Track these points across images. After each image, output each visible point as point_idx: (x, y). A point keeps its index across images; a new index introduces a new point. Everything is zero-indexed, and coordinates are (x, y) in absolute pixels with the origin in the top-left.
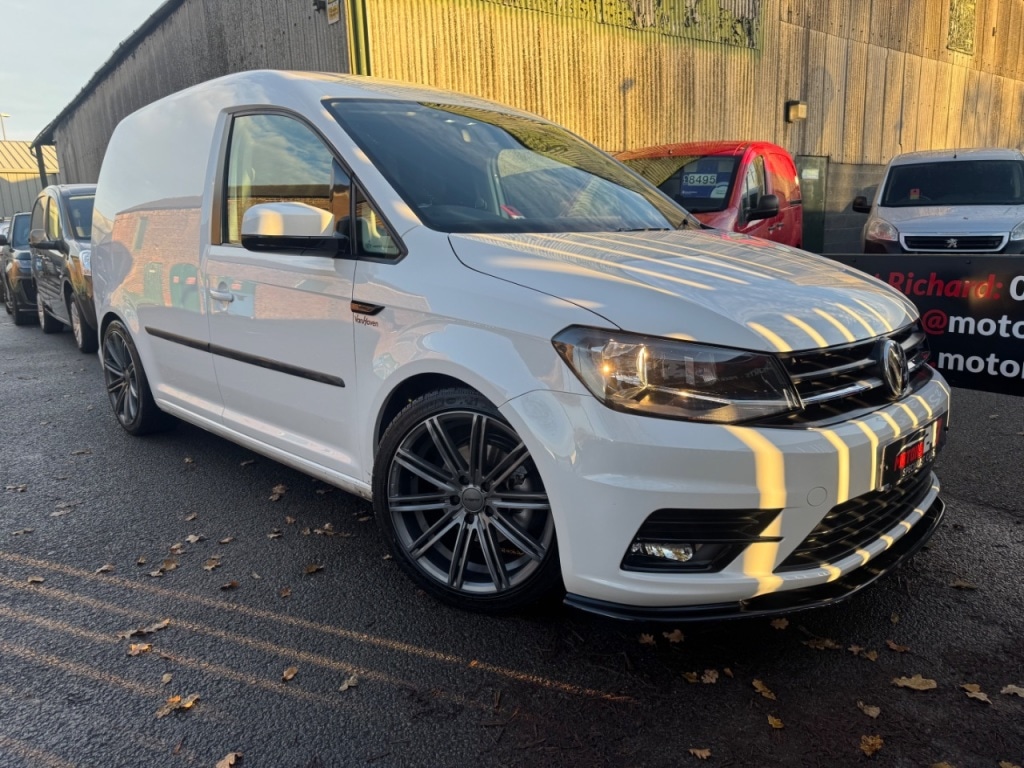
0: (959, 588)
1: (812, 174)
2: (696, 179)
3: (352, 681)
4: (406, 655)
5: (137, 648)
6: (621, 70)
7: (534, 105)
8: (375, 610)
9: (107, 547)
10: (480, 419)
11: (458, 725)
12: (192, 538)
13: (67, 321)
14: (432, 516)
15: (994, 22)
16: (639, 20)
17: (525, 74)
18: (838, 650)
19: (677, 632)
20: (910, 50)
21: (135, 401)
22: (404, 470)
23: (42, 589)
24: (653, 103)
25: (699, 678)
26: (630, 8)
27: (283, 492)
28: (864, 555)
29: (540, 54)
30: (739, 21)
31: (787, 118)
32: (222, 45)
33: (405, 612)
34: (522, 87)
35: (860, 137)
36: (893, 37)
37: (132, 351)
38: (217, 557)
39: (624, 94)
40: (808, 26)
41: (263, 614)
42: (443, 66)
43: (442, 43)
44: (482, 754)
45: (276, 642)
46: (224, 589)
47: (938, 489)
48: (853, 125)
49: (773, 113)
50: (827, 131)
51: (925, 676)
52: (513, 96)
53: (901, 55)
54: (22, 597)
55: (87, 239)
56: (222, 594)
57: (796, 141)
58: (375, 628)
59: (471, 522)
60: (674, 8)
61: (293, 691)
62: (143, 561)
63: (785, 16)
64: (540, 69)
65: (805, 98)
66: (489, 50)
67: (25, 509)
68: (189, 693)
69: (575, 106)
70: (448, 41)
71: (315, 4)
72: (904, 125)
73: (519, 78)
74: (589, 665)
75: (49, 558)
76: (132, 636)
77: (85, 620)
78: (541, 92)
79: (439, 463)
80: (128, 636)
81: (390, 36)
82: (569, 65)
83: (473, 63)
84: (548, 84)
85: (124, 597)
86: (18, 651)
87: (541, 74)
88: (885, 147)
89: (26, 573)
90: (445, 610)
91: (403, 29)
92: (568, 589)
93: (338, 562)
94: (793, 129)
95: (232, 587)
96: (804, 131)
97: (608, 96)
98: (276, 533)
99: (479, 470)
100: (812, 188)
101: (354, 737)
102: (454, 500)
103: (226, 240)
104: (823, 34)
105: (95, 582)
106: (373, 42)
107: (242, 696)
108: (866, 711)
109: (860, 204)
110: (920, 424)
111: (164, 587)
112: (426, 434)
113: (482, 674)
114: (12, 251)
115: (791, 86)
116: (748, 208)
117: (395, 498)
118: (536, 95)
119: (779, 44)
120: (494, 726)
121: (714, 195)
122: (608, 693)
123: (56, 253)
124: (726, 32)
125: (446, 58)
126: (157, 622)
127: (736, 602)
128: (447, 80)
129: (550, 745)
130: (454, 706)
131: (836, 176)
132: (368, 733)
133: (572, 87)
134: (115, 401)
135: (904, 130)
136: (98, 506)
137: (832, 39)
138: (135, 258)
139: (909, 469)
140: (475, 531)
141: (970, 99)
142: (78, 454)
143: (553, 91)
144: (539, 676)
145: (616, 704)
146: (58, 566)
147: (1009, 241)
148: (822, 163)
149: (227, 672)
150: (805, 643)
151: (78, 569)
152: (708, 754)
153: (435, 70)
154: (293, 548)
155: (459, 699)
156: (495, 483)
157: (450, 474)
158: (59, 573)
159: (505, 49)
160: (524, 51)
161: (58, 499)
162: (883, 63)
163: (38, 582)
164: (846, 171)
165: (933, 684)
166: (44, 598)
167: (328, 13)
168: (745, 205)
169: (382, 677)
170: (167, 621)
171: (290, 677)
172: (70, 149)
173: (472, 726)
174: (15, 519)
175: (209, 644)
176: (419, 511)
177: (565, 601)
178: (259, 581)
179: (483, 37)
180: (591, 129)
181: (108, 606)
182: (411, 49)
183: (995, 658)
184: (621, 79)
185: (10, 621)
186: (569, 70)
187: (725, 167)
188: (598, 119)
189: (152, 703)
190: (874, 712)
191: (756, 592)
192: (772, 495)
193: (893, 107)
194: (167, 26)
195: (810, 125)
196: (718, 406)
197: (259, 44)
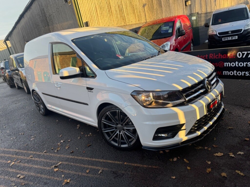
0: (229, 129)
1: (194, 18)
2: (164, 28)
3: (101, 171)
4: (111, 163)
5: (56, 170)
6: (142, 2)
7: (122, 15)
8: (103, 153)
9: (44, 146)
10: (118, 111)
11: (124, 178)
12: (62, 141)
13: (22, 87)
14: (112, 132)
17: (119, 8)
18: (202, 149)
21: (43, 109)
22: (104, 123)
23: (33, 159)
24: (151, 9)
25: (173, 160)
27: (79, 126)
28: (206, 128)
29: (121, 2)
31: (186, 5)
32: (44, 13)
33: (110, 153)
34: (119, 12)
35: (205, 6)
37: (40, 98)
38: (68, 145)
39: (144, 8)
41: (80, 158)
42: (98, 10)
43: (97, 5)
44: (129, 184)
45: (84, 164)
46: (71, 153)
47: (223, 107)
48: (203, 3)
49: (182, 5)
50: (197, 6)
51: (221, 153)
52: (117, 14)
54: (29, 161)
55: (23, 67)
56: (71, 154)
57: (189, 10)
58: (104, 158)
59: (120, 132)
61: (89, 175)
62: (52, 148)
64: (122, 6)
66: (109, 4)
67: (25, 139)
68: (68, 179)
69: (132, 14)
70: (98, 4)
71: (65, 1)
72: (216, 0)
73: (117, 9)
74: (150, 160)
75: (33, 151)
76: (54, 167)
77: (44, 165)
78: (123, 12)
79: (111, 121)
80: (53, 167)
81: (84, 6)
82: (129, 3)
83: (105, 8)
84: (125, 9)
85: (50, 158)
86: (32, 174)
87: (123, 7)
88: (212, 7)
89: (29, 155)
90: (118, 151)
91: (87, 3)
92: (143, 145)
93: (94, 142)
94: (188, 8)
95: (73, 152)
96: (191, 7)
97: (140, 9)
98: (80, 137)
99: (120, 122)
100: (195, 21)
101: (103, 184)
102: (116, 128)
103: (56, 73)
105: (44, 155)
106: (81, 8)
107: (79, 178)
108: (208, 163)
109: (207, 25)
110: (215, 97)
111: (58, 154)
112: (108, 115)
113: (127, 165)
114: (6, 71)
116: (178, 34)
117: (103, 129)
118: (122, 13)
120: (131, 177)
121: (169, 31)
122: (154, 166)
123: (17, 71)
125: (99, 8)
126: (59, 163)
127: (179, 143)
128: (100, 14)
129: (143, 180)
130: (122, 174)
131: (201, 17)
132: (105, 183)
133: (131, 9)
134: (38, 109)
135: (216, 2)
136: (40, 136)
138: (34, 70)
139: (214, 107)
140: (121, 134)
142: (33, 123)
143: (126, 11)
144: (139, 164)
145: (155, 168)
146: (35, 152)
147: (244, 30)
148: (196, 15)
149: (75, 173)
150: (195, 148)
151: (39, 152)
152: (175, 177)
153: (97, 12)
154: (84, 140)
155: (123, 172)
156: (124, 124)
157: (114, 123)
158: (36, 154)
159: (113, 3)
160: (117, 2)
161: (31, 135)
163: (32, 157)
164: (203, 15)
165: (222, 154)
166: (34, 161)
167: (68, 3)
168: (177, 33)
169: (107, 169)
170: (60, 163)
171: (88, 172)
172: (13, 41)
173: (126, 178)
174: (23, 142)
175: (70, 167)
176: (109, 131)
177: (142, 148)
178: (78, 150)
180: (137, 18)
181: (48, 161)
182: (90, 7)
183: (237, 146)
184: (143, 4)
185: (28, 167)
186: (129, 5)
187: (171, 24)
188: (138, 15)
189: (61, 182)
190: (209, 163)
191: (182, 140)
192: (182, 121)
194: (30, 9)
195: (192, 5)
196: (168, 103)
197: (53, 12)
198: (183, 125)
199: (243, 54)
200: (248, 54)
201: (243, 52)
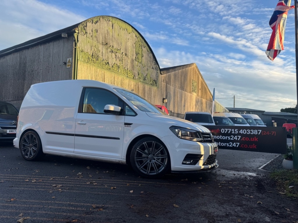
6: (131, 87)
15: (200, 87)
16: (135, 77)
19: (187, 179)
20: (186, 91)
25: (193, 183)
26: (133, 75)
28: (212, 165)
29: (114, 81)
30: (154, 81)
31: (163, 102)
32: (25, 67)
36: (182, 88)
40: (167, 84)
43: (94, 76)
48: (176, 105)
49: (160, 100)
50: (171, 105)
53: (184, 92)
59: (151, 162)
60: (141, 76)
63: (162, 81)
65: (166, 98)
71: (63, 63)
72: (185, 106)
81: (82, 73)
88: (182, 110)
91: (85, 72)
92: (172, 170)
94: (164, 104)
95: (100, 178)
96: (166, 105)
99: (153, 152)
102: (147, 158)
104: (169, 86)
106: (78, 74)
110: (216, 146)
115: (164, 95)
119: (162, 86)
122: (182, 184)
124: (151, 82)
127: (198, 170)
137: (171, 87)
141: (197, 102)
144: (169, 184)
145: (184, 185)
148: (170, 112)
156: (156, 154)
159: (107, 79)
160: (111, 80)
162: (181, 93)
164: (175, 115)
167: (67, 65)
177: (171, 172)
179: (103, 76)
182: (87, 76)
184: (131, 89)
191: (201, 168)
192: (202, 152)
193: (183, 102)
195: (168, 104)
196: (194, 139)
197: (40, 69)
198: (202, 155)
199: (225, 131)
200: (228, 131)
201: (225, 129)
